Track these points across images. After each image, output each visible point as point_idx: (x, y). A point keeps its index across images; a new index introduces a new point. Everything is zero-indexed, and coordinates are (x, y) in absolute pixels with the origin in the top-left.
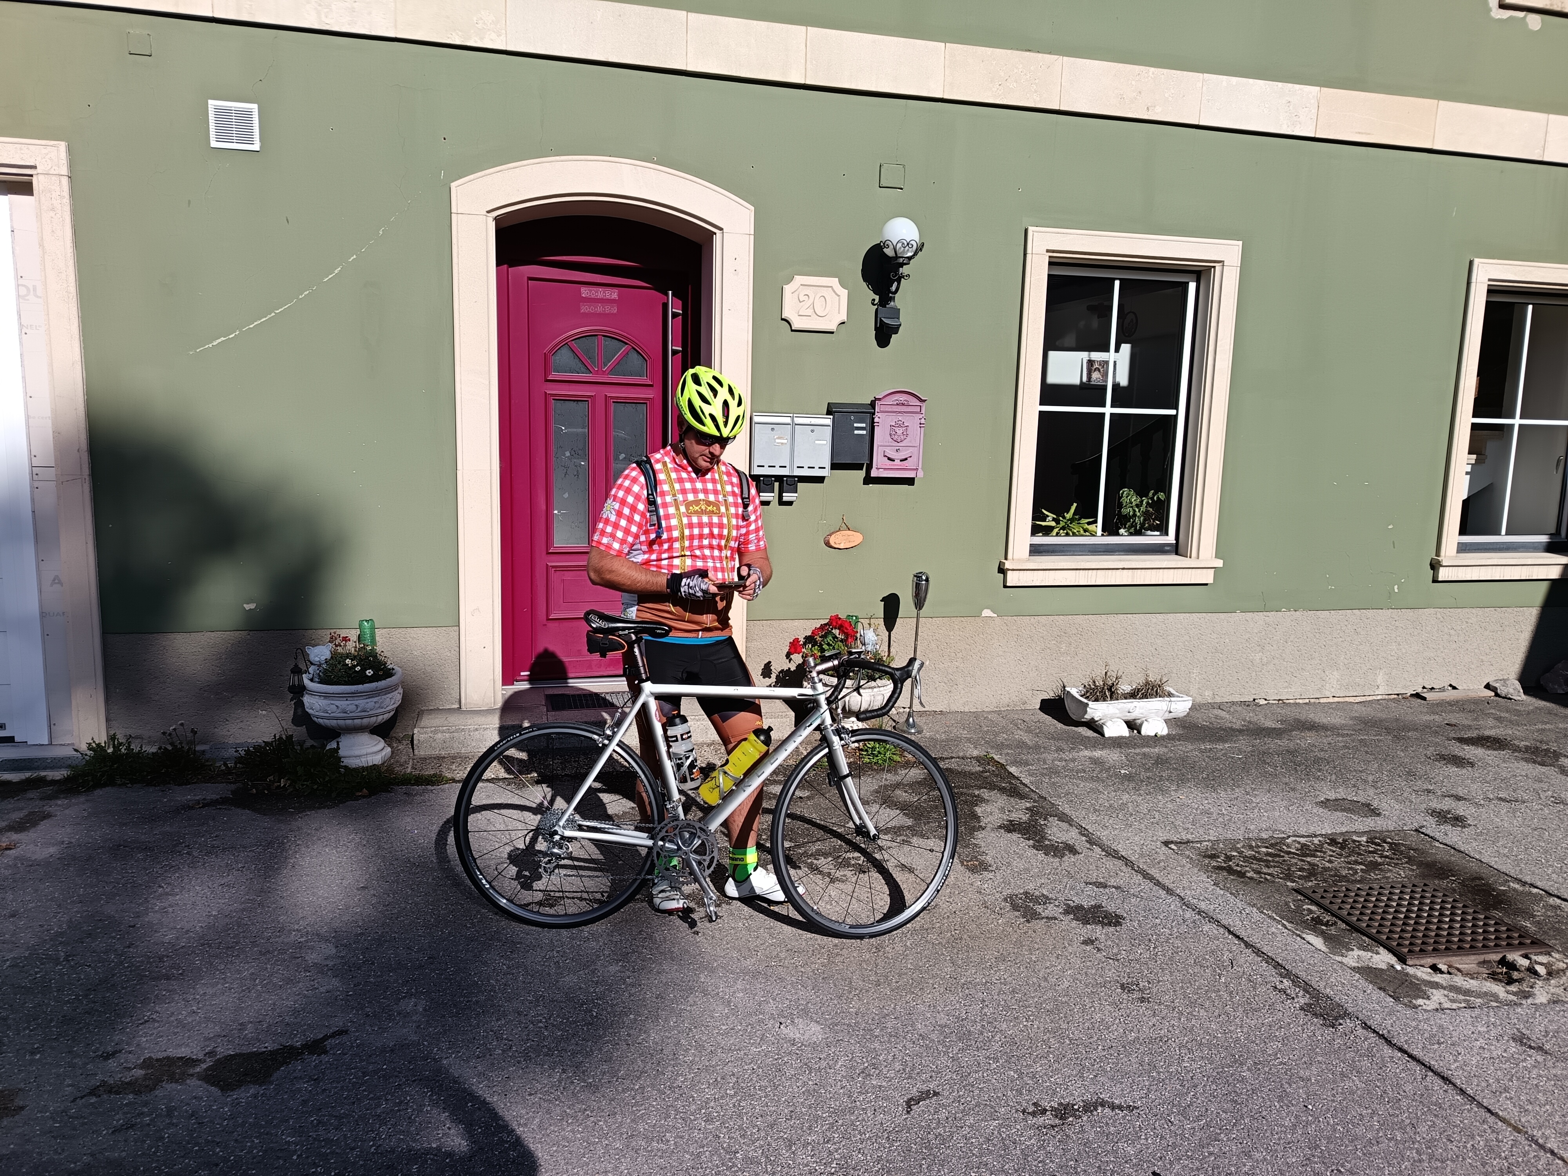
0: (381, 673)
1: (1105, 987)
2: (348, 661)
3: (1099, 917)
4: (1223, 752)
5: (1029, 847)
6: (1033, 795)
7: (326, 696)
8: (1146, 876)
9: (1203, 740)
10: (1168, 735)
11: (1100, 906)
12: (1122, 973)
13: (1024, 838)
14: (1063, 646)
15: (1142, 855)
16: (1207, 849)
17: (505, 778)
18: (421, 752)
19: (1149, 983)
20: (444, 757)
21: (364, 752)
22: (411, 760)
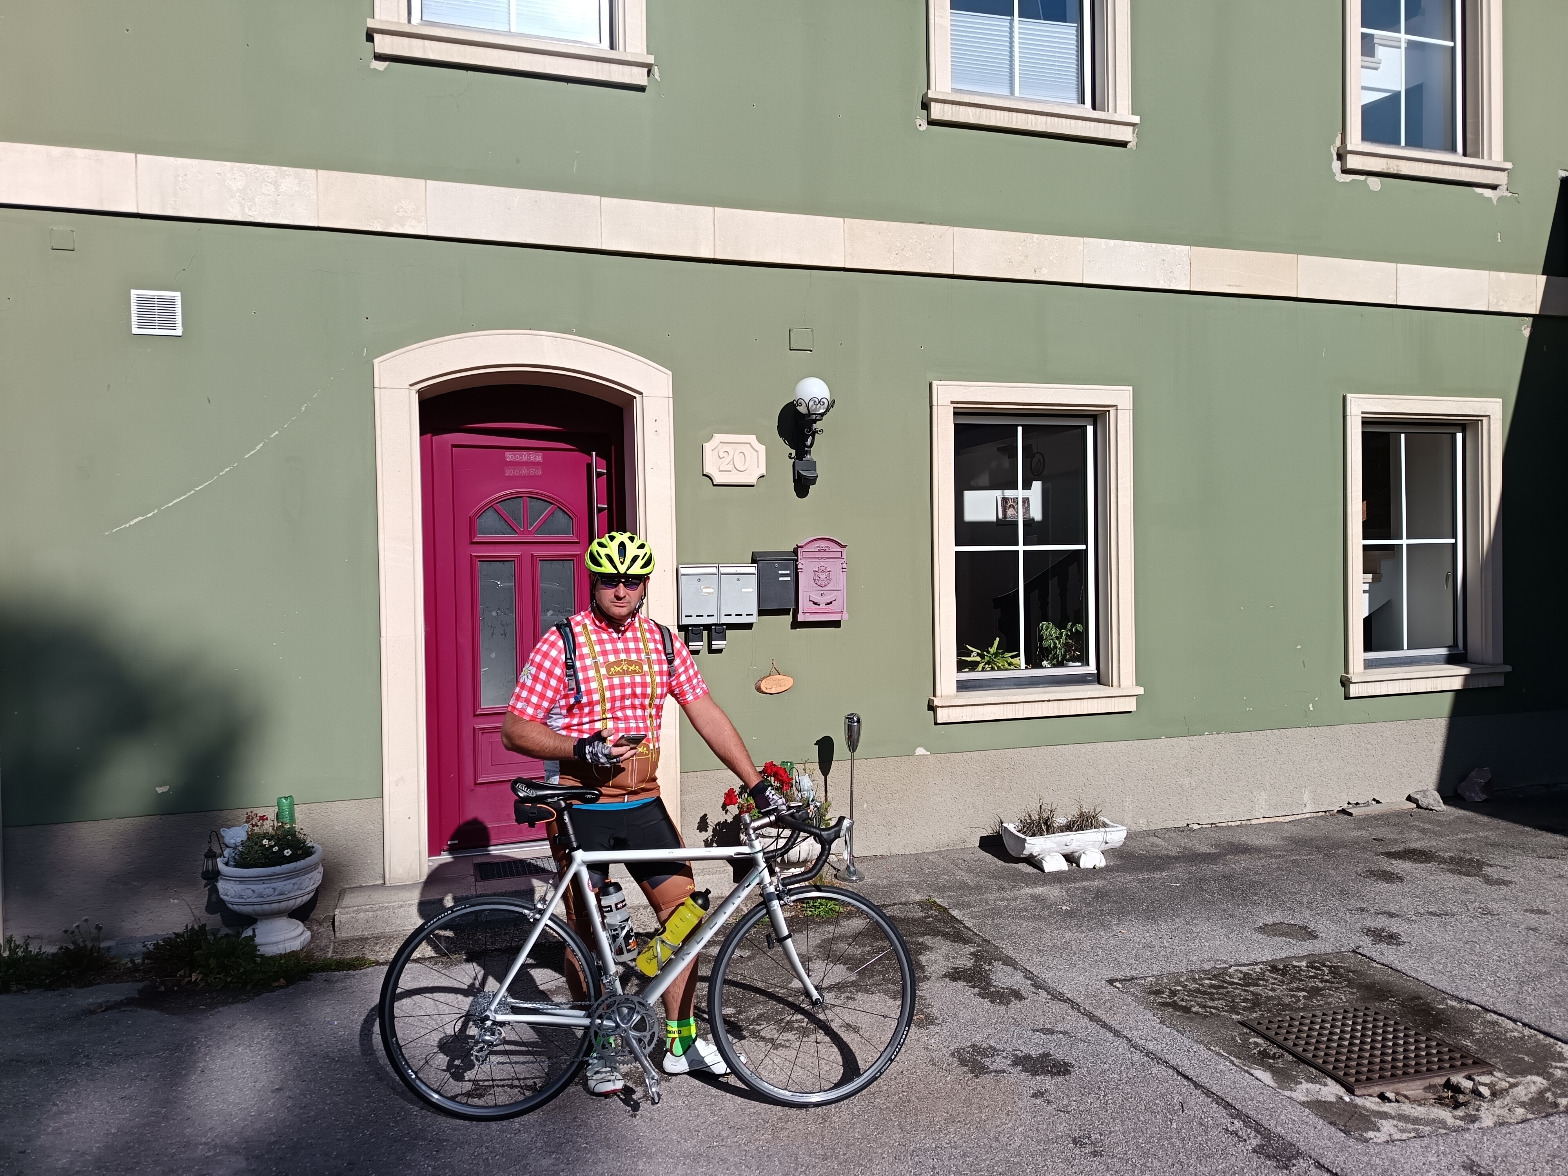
0: (300, 852)
1: (1057, 1143)
2: (265, 842)
3: (1047, 1067)
4: (1161, 881)
5: (975, 995)
6: (976, 939)
7: (242, 880)
8: (1092, 1018)
9: (1140, 869)
10: (1106, 866)
11: (1049, 1055)
12: (1074, 1126)
13: (969, 986)
14: (997, 781)
15: (1087, 996)
16: (1151, 984)
17: (432, 957)
18: (342, 934)
19: (1101, 1135)
20: (367, 938)
21: (282, 938)
22: (332, 944)
